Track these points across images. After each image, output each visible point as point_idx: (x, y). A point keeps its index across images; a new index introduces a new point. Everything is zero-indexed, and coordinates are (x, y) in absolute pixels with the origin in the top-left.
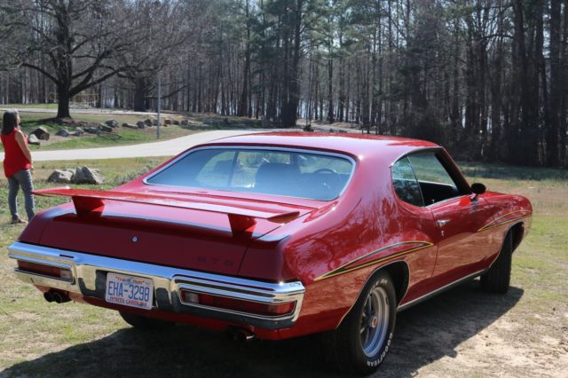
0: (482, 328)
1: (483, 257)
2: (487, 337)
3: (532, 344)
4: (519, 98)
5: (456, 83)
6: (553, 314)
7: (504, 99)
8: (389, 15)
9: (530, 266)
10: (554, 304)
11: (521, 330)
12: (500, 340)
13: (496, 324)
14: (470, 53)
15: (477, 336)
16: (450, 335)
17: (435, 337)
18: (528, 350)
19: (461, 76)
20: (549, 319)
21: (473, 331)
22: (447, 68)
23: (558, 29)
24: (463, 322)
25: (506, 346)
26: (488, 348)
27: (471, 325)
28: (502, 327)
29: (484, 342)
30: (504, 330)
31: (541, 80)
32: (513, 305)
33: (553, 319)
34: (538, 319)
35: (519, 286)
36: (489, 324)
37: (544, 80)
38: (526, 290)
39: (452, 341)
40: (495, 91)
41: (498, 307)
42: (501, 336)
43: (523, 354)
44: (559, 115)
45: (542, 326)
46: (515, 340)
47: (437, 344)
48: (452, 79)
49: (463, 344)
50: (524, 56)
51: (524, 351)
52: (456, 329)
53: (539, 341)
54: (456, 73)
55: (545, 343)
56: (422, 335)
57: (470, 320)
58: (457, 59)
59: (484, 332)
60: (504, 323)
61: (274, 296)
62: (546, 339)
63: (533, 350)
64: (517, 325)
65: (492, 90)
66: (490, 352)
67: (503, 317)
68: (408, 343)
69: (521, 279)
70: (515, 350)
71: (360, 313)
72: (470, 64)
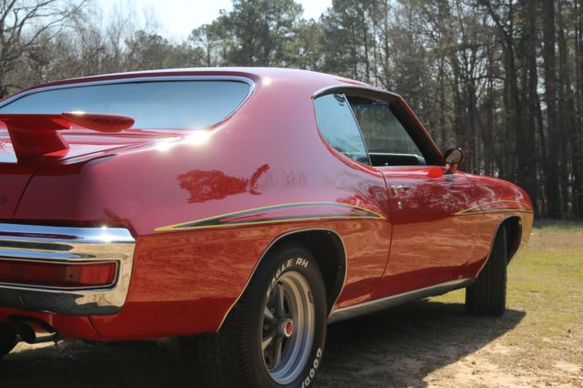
0: (466, 354)
1: (464, 261)
2: (474, 363)
3: (540, 371)
4: (514, 145)
5: (444, 132)
6: (568, 337)
7: (498, 146)
8: (365, 60)
9: (533, 289)
10: (569, 326)
11: (523, 355)
12: (492, 367)
13: (487, 348)
14: (457, 99)
15: (460, 363)
16: (420, 362)
17: (396, 365)
18: (535, 379)
19: (449, 125)
20: (563, 342)
21: (453, 356)
22: (432, 116)
23: (553, 65)
24: (440, 347)
25: (502, 374)
26: (474, 377)
27: (452, 351)
28: (495, 352)
29: (469, 370)
30: (499, 355)
31: (536, 124)
32: (512, 328)
33: (568, 342)
34: (546, 342)
35: (520, 309)
36: (477, 349)
37: (540, 123)
38: (528, 312)
39: (421, 369)
40: (487, 139)
41: (490, 330)
42: (494, 361)
43: (529, 384)
44: (559, 164)
45: (553, 350)
46: (516, 366)
47: (399, 373)
48: (438, 128)
49: (438, 372)
50: (517, 99)
51: (529, 380)
52: (429, 355)
53: (550, 368)
54: (442, 121)
55: (560, 370)
56: (376, 363)
57: (449, 345)
58: (443, 104)
59: (469, 358)
60: (499, 347)
61: (71, 248)
62: (561, 365)
63: (543, 378)
64: (518, 349)
65: (484, 139)
66: (479, 382)
67: (497, 340)
68: (354, 374)
69: (522, 302)
70: (516, 379)
71: (260, 309)
72: (458, 111)
